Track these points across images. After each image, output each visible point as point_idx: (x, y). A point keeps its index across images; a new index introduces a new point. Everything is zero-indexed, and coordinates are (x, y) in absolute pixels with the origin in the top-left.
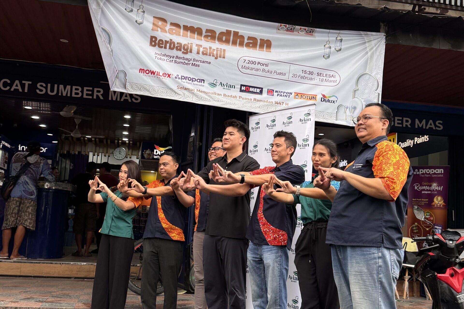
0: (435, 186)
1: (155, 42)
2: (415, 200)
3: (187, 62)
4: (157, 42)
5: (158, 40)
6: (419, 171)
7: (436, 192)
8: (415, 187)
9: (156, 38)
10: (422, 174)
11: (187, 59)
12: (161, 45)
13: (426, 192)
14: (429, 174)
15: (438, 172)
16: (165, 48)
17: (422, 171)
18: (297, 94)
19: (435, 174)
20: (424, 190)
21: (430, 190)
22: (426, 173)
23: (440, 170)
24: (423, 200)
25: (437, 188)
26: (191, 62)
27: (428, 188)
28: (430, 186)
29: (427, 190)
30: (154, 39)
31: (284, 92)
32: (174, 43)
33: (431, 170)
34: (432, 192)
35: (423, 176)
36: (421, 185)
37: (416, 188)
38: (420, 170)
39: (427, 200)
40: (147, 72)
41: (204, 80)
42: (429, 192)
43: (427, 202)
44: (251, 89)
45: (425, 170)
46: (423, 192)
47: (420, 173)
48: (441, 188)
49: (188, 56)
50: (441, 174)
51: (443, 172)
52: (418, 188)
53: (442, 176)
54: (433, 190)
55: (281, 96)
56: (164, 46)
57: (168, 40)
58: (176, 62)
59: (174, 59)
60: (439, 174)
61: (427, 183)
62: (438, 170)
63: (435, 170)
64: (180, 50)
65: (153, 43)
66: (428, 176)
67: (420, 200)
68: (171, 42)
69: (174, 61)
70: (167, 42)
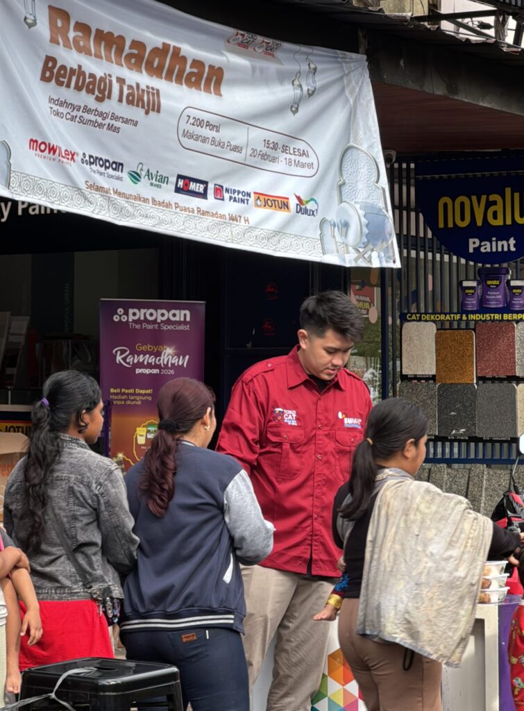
0: (168, 355)
1: (51, 70)
2: (118, 391)
3: (100, 120)
4: (55, 71)
5: (57, 67)
6: (126, 313)
7: (172, 372)
8: (115, 356)
9: (54, 60)
10: (134, 321)
11: (101, 114)
12: (61, 79)
13: (147, 371)
14: (155, 322)
15: (177, 319)
16: (68, 86)
17: (134, 314)
18: (259, 195)
19: (168, 322)
20: (140, 365)
21: (157, 366)
22: (146, 320)
23: (183, 312)
24: (138, 391)
25: (175, 361)
26: (108, 121)
27: (152, 360)
28: (158, 354)
29: (150, 366)
30: (50, 64)
31: (239, 192)
32: (84, 73)
33: (160, 312)
34: (164, 372)
35: (138, 327)
36: (134, 352)
37: (119, 358)
38: (131, 311)
39: (149, 391)
40: (43, 147)
41: (122, 164)
42: (155, 371)
43: (150, 398)
44: (193, 186)
45: (143, 311)
46: (138, 371)
47: (131, 318)
48: (184, 361)
49: (105, 107)
50: (185, 322)
51: (188, 319)
52: (124, 359)
53: (187, 328)
54: (166, 366)
55: (235, 200)
56: (66, 80)
57: (75, 67)
58: (82, 121)
59: (80, 113)
60: (179, 323)
61: (148, 347)
62: (177, 312)
63: (169, 311)
64: (93, 93)
65: (48, 74)
66: (150, 327)
67: (131, 391)
68: (80, 72)
69: (78, 119)
70: (72, 71)
